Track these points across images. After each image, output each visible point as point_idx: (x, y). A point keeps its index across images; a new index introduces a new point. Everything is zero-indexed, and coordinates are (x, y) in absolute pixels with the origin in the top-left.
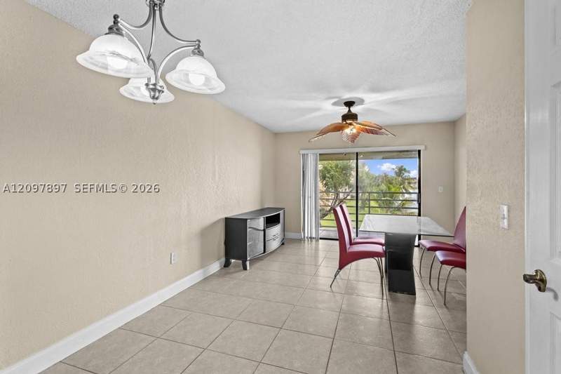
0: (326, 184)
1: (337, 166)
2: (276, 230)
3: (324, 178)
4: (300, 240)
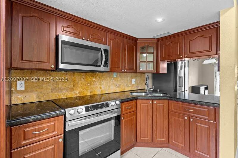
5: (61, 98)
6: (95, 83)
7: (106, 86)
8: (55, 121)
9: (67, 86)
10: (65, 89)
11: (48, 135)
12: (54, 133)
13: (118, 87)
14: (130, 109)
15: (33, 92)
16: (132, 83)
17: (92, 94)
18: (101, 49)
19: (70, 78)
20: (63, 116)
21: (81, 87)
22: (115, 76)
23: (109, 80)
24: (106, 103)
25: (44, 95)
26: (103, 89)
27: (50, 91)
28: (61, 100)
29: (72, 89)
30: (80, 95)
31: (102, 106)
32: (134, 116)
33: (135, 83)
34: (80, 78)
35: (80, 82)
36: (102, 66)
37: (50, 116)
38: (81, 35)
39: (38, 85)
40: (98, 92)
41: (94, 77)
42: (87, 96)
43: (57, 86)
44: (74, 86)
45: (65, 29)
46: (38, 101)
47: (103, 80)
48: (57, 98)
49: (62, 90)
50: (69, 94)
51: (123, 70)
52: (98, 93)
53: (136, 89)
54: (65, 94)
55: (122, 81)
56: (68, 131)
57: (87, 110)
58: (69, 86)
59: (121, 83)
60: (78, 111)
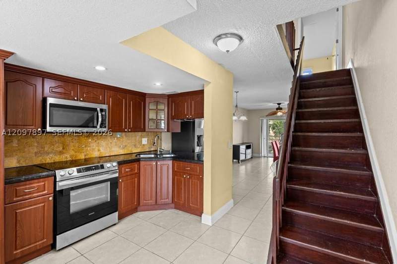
0: (275, 132)
1: (281, 123)
2: (249, 151)
3: (274, 128)
4: (259, 157)
5: (47, 162)
6: (91, 145)
7: (107, 148)
8: (45, 181)
9: (55, 149)
10: (52, 152)
11: (38, 194)
12: (44, 192)
13: (123, 148)
14: (130, 171)
15: (13, 157)
16: (143, 143)
17: (87, 157)
18: (97, 109)
19: (58, 140)
20: (53, 177)
21: (73, 150)
22: (119, 136)
23: (110, 140)
24: (101, 165)
25: (26, 160)
26: (102, 151)
27: (34, 155)
28: (47, 165)
29: (61, 153)
30: (71, 159)
31: (96, 168)
32: (136, 179)
33: (146, 143)
34: (72, 140)
35: (72, 144)
36: (98, 127)
37: (40, 176)
38: (72, 95)
39: (19, 149)
40: (96, 154)
41: (90, 138)
42: (80, 159)
43: (43, 149)
44: (63, 149)
45: (53, 90)
46: (18, 166)
47: (102, 140)
48: (41, 163)
49: (48, 153)
50: (57, 158)
51: (126, 130)
52: (95, 156)
53: (147, 150)
54: (52, 158)
55: (128, 141)
56: (58, 191)
57: (79, 171)
58: (58, 149)
59: (127, 144)
60: (70, 172)
